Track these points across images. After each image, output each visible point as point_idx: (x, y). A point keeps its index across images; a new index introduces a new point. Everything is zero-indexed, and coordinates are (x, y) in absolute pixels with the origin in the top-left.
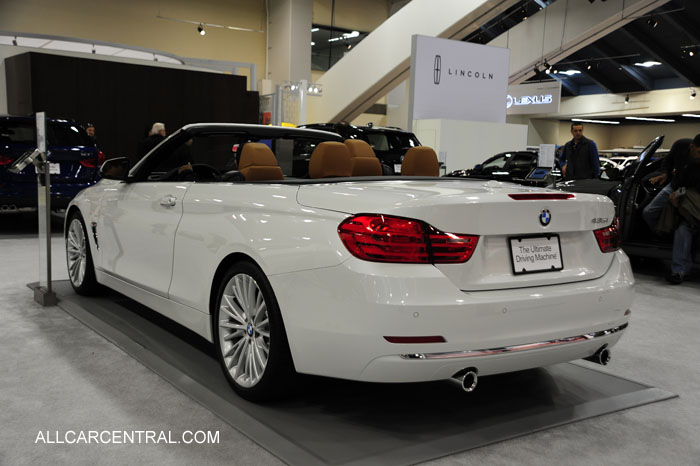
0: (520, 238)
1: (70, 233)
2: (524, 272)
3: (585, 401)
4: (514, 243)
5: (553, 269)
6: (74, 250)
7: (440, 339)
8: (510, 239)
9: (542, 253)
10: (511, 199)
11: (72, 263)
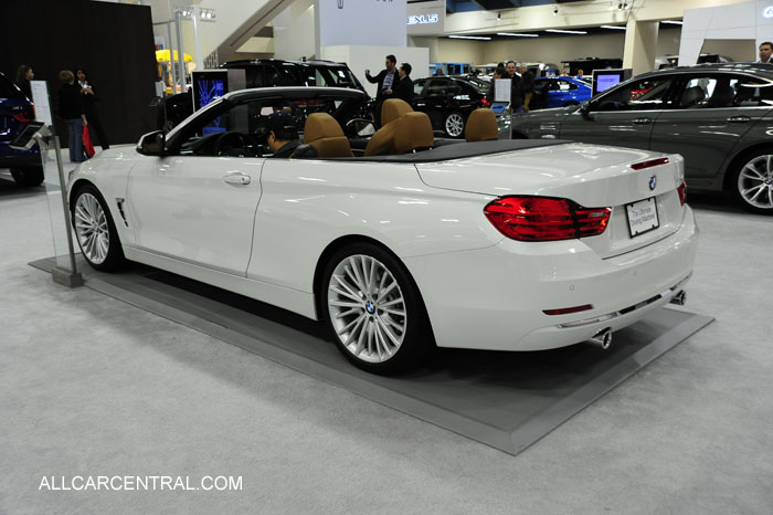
0: (632, 204)
1: (78, 208)
2: (638, 234)
3: (655, 338)
4: (629, 208)
5: (654, 228)
6: (84, 226)
7: (589, 307)
8: (626, 206)
9: (646, 215)
10: (633, 171)
11: (84, 240)
